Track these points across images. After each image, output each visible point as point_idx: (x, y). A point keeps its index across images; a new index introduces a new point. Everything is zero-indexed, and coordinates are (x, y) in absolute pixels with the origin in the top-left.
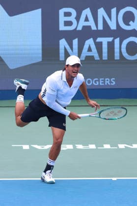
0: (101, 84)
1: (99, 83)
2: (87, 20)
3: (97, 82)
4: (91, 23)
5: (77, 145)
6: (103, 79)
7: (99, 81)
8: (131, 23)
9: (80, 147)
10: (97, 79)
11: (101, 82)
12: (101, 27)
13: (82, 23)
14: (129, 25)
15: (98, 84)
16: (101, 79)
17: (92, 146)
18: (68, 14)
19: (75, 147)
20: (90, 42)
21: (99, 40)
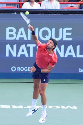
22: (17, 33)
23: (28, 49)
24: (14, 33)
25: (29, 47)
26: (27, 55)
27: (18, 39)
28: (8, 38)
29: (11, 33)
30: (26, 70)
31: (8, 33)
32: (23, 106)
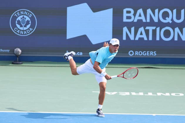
2: (140, 16)
3: (146, 54)
4: (143, 18)
5: (132, 93)
6: (149, 52)
7: (146, 53)
8: (167, 18)
9: (134, 94)
11: (148, 53)
12: (148, 20)
13: (137, 18)
14: (166, 19)
15: (146, 55)
17: (141, 94)
18: (128, 12)
19: (131, 94)
20: (141, 29)
21: (147, 28)
22: (135, 15)
23: (147, 32)
24: (131, 15)
25: (148, 30)
26: (146, 39)
27: (136, 21)
28: (125, 20)
29: (129, 15)
30: (145, 54)
31: (125, 15)
32: (144, 93)
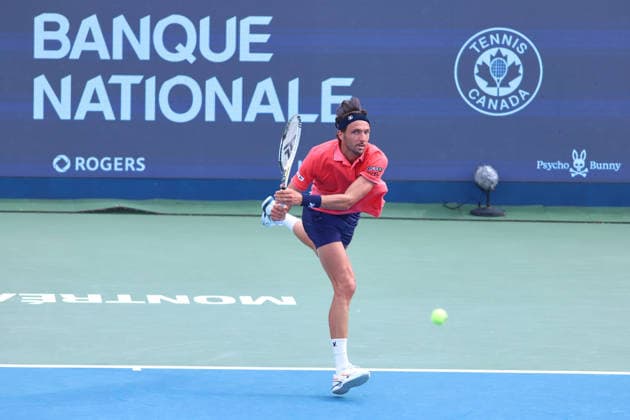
0: (116, 169)
1: (113, 167)
2: (90, 38)
3: (110, 165)
4: (99, 45)
5: (63, 295)
6: (121, 159)
7: (112, 162)
8: (179, 47)
9: (69, 298)
10: (109, 159)
11: (116, 164)
12: (118, 54)
13: (81, 45)
14: (176, 52)
15: (110, 168)
16: (116, 159)
17: (95, 299)
18: (51, 26)
19: (59, 299)
20: (95, 84)
21: (114, 79)
22: (72, 35)
23: (114, 93)
24: (61, 35)
25: (118, 87)
26: (109, 115)
27: (75, 55)
28: (40, 52)
29: (52, 35)
30: (106, 166)
31: (40, 35)
32: (103, 297)
